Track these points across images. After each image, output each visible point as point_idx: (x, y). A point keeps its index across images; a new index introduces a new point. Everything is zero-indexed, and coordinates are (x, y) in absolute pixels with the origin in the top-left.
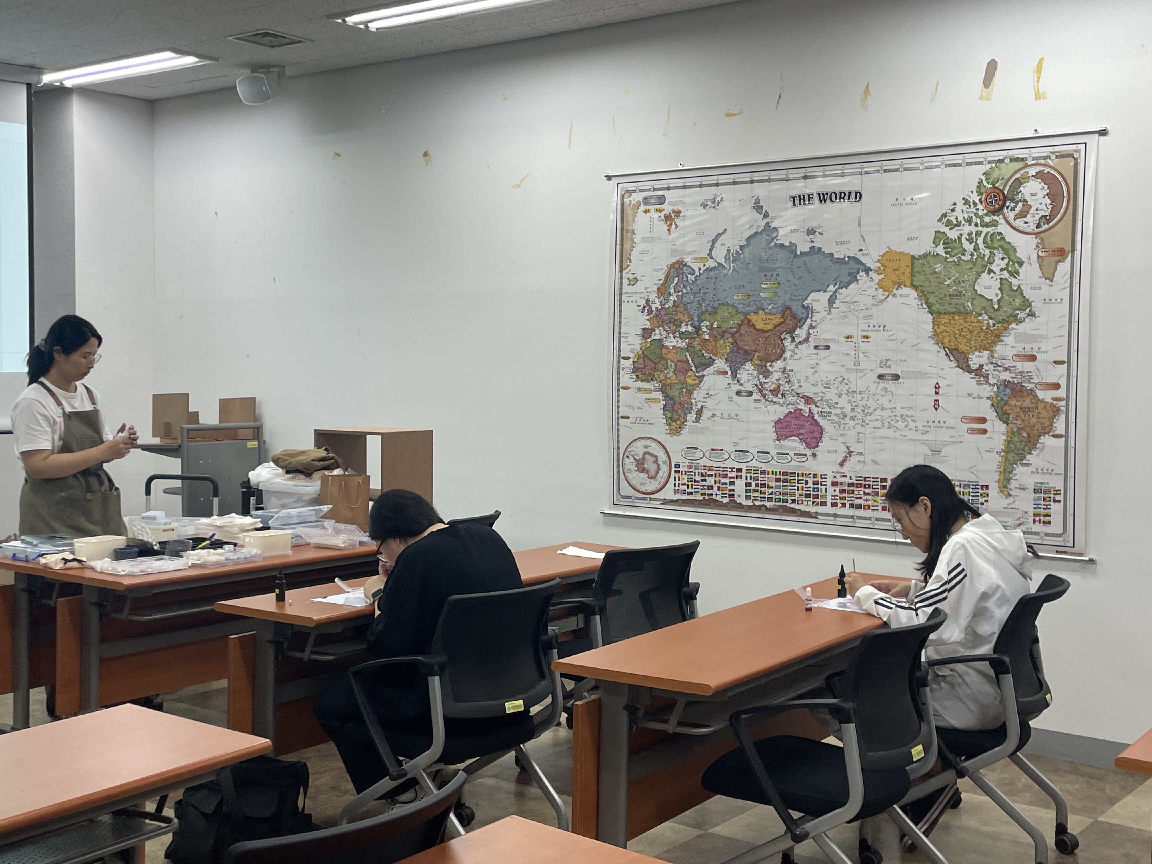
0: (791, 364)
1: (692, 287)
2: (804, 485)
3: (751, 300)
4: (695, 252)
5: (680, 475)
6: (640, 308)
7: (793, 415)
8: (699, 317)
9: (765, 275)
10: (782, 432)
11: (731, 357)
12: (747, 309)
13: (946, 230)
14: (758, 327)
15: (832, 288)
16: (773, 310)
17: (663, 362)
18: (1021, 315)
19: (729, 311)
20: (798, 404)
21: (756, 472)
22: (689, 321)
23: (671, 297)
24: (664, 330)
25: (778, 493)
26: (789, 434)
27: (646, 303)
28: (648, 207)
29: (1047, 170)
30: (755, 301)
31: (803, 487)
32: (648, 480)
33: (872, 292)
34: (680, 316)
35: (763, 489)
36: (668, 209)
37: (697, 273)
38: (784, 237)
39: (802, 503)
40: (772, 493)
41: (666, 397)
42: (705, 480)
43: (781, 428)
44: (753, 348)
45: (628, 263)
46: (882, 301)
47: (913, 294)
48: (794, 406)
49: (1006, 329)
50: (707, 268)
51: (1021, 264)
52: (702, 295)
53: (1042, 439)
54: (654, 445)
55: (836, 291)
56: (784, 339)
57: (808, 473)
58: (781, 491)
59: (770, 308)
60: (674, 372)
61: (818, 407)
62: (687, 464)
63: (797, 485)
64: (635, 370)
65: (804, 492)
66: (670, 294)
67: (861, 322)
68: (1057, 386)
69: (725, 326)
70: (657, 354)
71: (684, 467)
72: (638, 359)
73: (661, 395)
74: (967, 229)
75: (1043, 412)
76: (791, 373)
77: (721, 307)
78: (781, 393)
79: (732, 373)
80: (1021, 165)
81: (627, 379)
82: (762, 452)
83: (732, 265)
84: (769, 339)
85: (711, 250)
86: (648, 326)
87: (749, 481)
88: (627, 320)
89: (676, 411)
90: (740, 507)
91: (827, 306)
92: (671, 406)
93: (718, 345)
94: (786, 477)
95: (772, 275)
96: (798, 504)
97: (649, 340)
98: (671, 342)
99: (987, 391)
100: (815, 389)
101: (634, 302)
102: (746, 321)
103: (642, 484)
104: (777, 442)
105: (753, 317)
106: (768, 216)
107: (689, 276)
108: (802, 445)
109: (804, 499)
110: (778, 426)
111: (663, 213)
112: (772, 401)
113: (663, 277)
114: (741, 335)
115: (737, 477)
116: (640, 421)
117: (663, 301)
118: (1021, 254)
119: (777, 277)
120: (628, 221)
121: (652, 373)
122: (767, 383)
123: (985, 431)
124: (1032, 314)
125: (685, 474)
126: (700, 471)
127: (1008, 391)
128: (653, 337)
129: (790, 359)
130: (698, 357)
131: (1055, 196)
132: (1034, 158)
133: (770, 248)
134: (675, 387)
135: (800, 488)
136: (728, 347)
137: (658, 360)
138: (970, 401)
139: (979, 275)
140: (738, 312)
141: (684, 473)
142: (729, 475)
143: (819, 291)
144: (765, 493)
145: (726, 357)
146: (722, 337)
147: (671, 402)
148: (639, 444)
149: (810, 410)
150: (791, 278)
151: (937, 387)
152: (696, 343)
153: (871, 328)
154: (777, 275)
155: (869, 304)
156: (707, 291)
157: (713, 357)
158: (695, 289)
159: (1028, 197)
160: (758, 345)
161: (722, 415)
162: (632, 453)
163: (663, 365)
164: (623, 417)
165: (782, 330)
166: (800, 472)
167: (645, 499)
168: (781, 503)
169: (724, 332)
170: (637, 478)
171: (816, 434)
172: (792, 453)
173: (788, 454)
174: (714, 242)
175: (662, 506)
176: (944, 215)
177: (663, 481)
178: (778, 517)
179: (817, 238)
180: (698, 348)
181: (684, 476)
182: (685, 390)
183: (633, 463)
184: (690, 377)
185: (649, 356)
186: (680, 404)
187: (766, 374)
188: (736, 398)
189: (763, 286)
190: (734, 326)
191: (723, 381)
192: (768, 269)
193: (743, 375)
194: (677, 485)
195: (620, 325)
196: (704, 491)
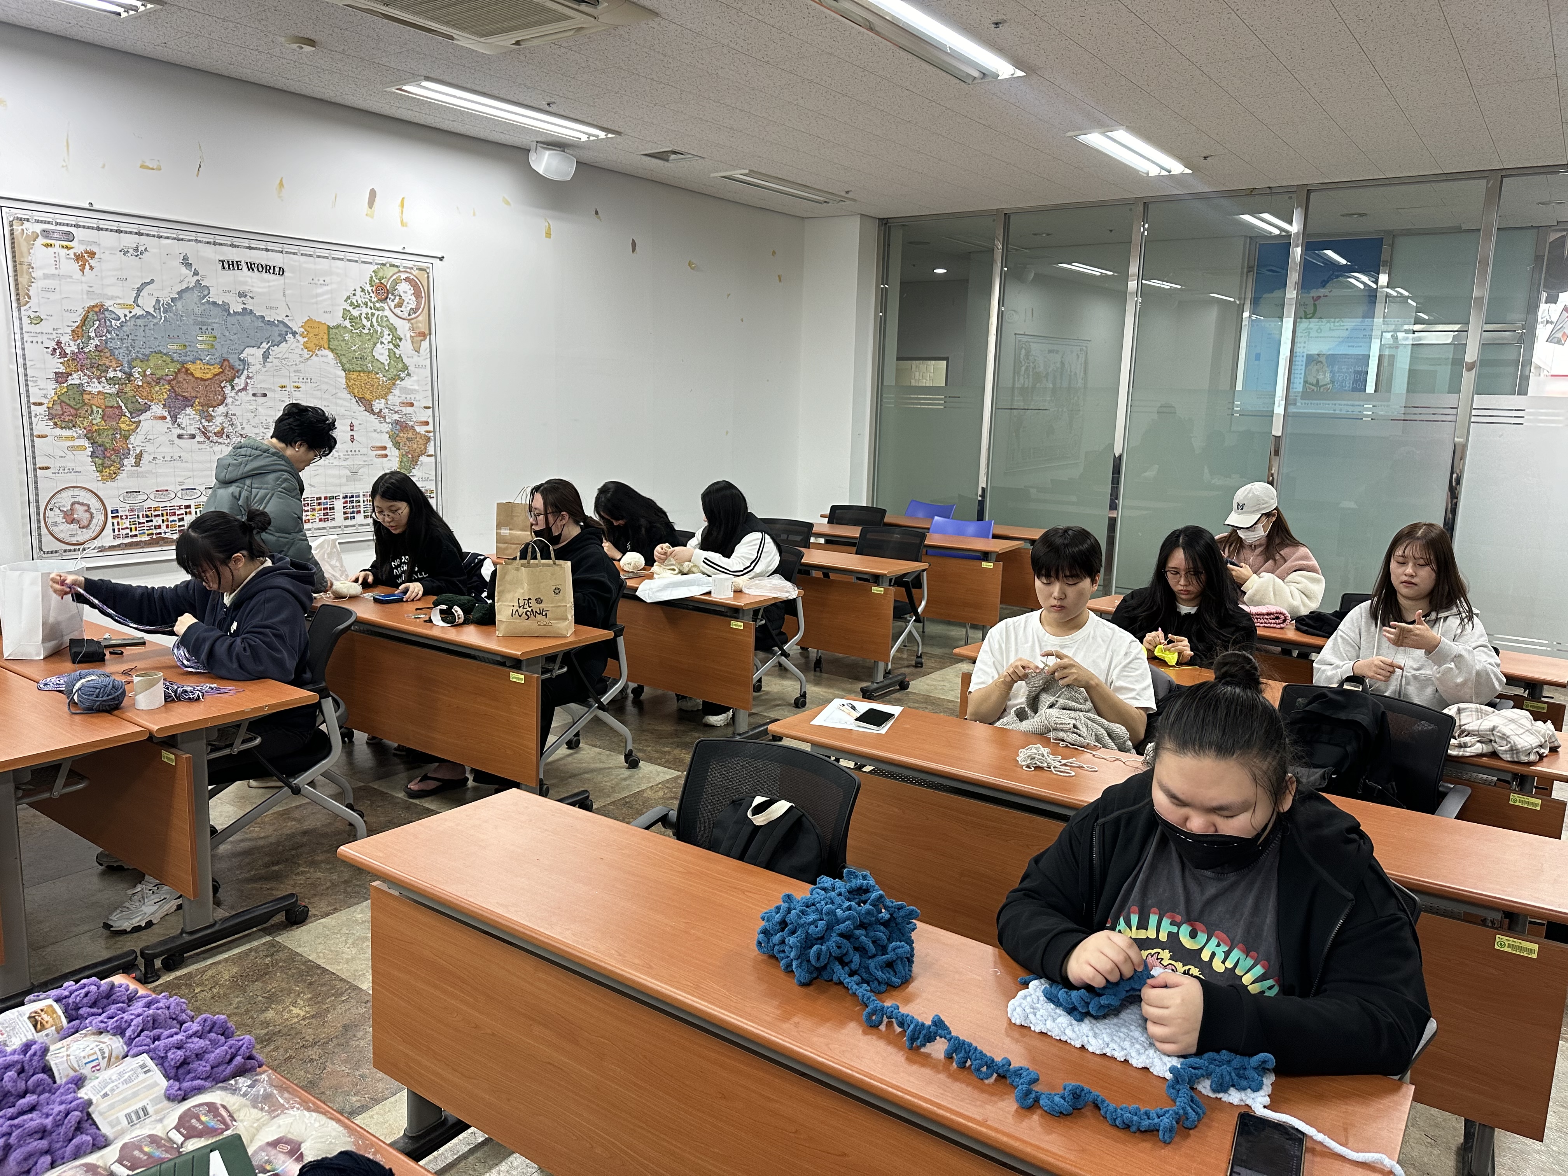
0: (233, 409)
1: (118, 333)
3: (187, 350)
4: (118, 297)
5: (119, 520)
6: (49, 350)
8: (129, 363)
9: (200, 329)
11: (170, 402)
12: (183, 358)
13: (350, 308)
14: (197, 376)
15: (264, 344)
16: (211, 361)
17: (86, 408)
18: (403, 375)
19: (164, 359)
22: (117, 367)
23: (92, 341)
24: (85, 375)
27: (57, 345)
28: (49, 242)
29: (412, 277)
30: (192, 351)
32: (79, 531)
33: (299, 351)
34: (107, 362)
36: (78, 247)
37: (123, 319)
38: (216, 296)
41: (93, 443)
42: (151, 521)
44: (193, 394)
45: (26, 299)
46: (307, 359)
47: (331, 355)
49: (394, 384)
50: (134, 316)
51: (400, 339)
52: (130, 341)
53: (421, 458)
54: (83, 493)
55: (269, 348)
56: (224, 387)
59: (208, 359)
60: (103, 418)
62: (127, 508)
64: (51, 417)
66: (90, 338)
67: (292, 374)
68: (427, 423)
69: (159, 373)
70: (77, 400)
71: (124, 511)
72: (53, 405)
73: (87, 442)
74: (365, 310)
75: (420, 440)
76: (233, 417)
77: (154, 354)
78: (225, 434)
79: (171, 418)
80: (396, 270)
81: (42, 426)
83: (163, 315)
84: (209, 387)
85: (137, 296)
86: (62, 369)
88: (32, 363)
89: (109, 457)
91: (261, 360)
92: (100, 452)
93: (153, 391)
95: (207, 329)
97: (65, 385)
98: (96, 387)
99: (386, 427)
101: (40, 343)
102: (184, 370)
105: (190, 366)
106: (198, 274)
107: (113, 322)
111: (71, 252)
112: (216, 442)
113: (79, 320)
114: (178, 382)
116: (63, 470)
117: (81, 345)
118: (400, 333)
119: (213, 332)
120: (21, 253)
121: (74, 419)
122: (210, 426)
123: (386, 456)
124: (409, 375)
125: (127, 518)
126: (144, 513)
127: (398, 427)
128: (70, 382)
129: (232, 405)
130: (132, 402)
131: (417, 295)
132: (404, 267)
133: (203, 304)
134: (106, 433)
136: (164, 394)
137: (79, 406)
138: (375, 435)
139: (375, 345)
140: (173, 361)
141: (124, 517)
142: (178, 512)
143: (254, 347)
145: (163, 402)
146: (158, 383)
147: (101, 448)
148: (64, 494)
150: (227, 334)
151: (352, 426)
152: (128, 388)
153: (301, 380)
154: (213, 330)
155: (298, 360)
156: (135, 338)
157: (149, 403)
158: (122, 335)
159: (402, 294)
160: (198, 392)
161: (163, 457)
162: (57, 505)
163: (87, 411)
164: (40, 468)
165: (221, 379)
167: (78, 550)
169: (158, 379)
170: (64, 530)
174: (139, 290)
175: (101, 554)
176: (349, 298)
177: (98, 529)
179: (248, 300)
180: (131, 394)
181: (124, 521)
182: (118, 436)
183: (59, 515)
184: (124, 422)
185: (68, 402)
186: (113, 449)
187: (208, 418)
188: (177, 441)
189: (199, 338)
190: (170, 373)
191: (162, 426)
192: (203, 323)
193: (182, 419)
194: (116, 530)
195: (25, 368)
196: (150, 532)
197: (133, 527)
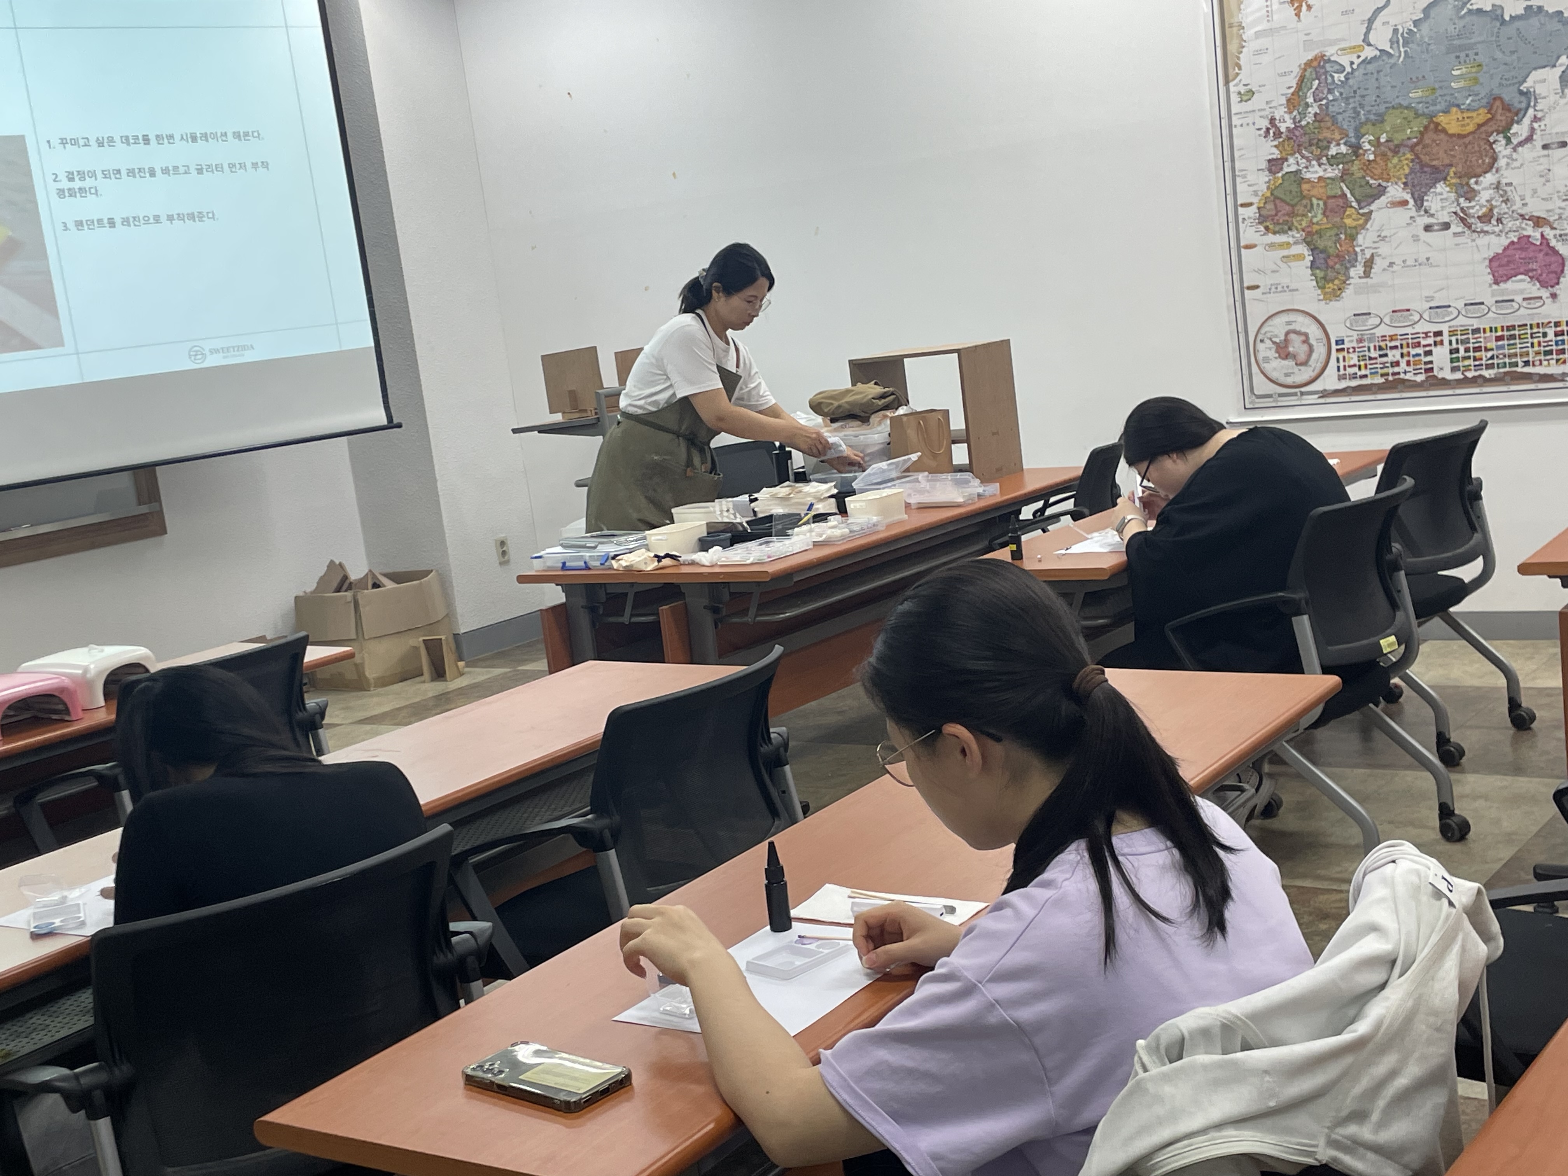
0: (1508, 176)
1: (1342, 90)
2: (1541, 339)
3: (1437, 94)
4: (1341, 40)
5: (1345, 354)
6: (1262, 132)
7: (1516, 246)
8: (1357, 130)
9: (1458, 57)
10: (1502, 271)
11: (1413, 179)
12: (1431, 108)
14: (1450, 132)
15: (1564, 60)
16: (1473, 104)
17: (1304, 202)
19: (1403, 115)
20: (1524, 229)
21: (1465, 332)
22: (1341, 139)
23: (1310, 109)
24: (1303, 157)
25: (1501, 356)
26: (1512, 272)
27: (1271, 123)
30: (1445, 95)
31: (1539, 343)
32: (1296, 369)
34: (1327, 134)
35: (1477, 354)
37: (1348, 69)
39: (1541, 364)
40: (1492, 358)
41: (1314, 250)
42: (1386, 355)
43: (1500, 266)
44: (1447, 161)
45: (1237, 70)
48: (1516, 234)
50: (1364, 61)
52: (1358, 98)
54: (1300, 318)
56: (1494, 142)
57: (1546, 321)
58: (1506, 351)
59: (1468, 102)
60: (1324, 214)
61: (1555, 229)
62: (1355, 337)
63: (1530, 340)
64: (1262, 219)
65: (1542, 348)
66: (1307, 105)
69: (1398, 138)
70: (1294, 193)
71: (1352, 341)
72: (1265, 203)
73: (1305, 249)
76: (1508, 189)
77: (1391, 111)
78: (1495, 218)
79: (1415, 201)
81: (1250, 233)
82: (1472, 304)
83: (1402, 50)
84: (1470, 147)
85: (1367, 33)
86: (1276, 154)
87: (1454, 346)
88: (1241, 152)
89: (1332, 268)
90: (1444, 383)
91: (1558, 86)
92: (1322, 261)
93: (1390, 165)
94: (1512, 332)
95: (1467, 56)
96: (1534, 365)
97: (1280, 175)
98: (1316, 172)
100: (1549, 205)
101: (1251, 124)
102: (1432, 126)
103: (1287, 375)
104: (1495, 287)
105: (1442, 119)
107: (1336, 75)
108: (1534, 285)
109: (1542, 358)
110: (1495, 264)
112: (1482, 231)
113: (1294, 83)
114: (1424, 147)
115: (1435, 343)
116: (1276, 288)
117: (1298, 117)
119: (1476, 57)
120: (1230, 12)
121: (1290, 219)
122: (1473, 207)
125: (1354, 351)
126: (1377, 344)
128: (1286, 169)
129: (1506, 169)
130: (1361, 186)
133: (1462, 17)
134: (1328, 235)
135: (1536, 345)
136: (1406, 167)
137: (1296, 200)
140: (1417, 115)
141: (1351, 350)
142: (1423, 342)
143: (1545, 67)
144: (1481, 359)
145: (1404, 180)
146: (1396, 153)
147: (1322, 256)
148: (1278, 321)
149: (1542, 235)
150: (1499, 55)
152: (1355, 167)
154: (1476, 54)
156: (1365, 93)
157: (1384, 184)
158: (1346, 91)
160: (1454, 156)
161: (1404, 261)
162: (1269, 335)
163: (1305, 206)
164: (1249, 288)
165: (1490, 130)
166: (1534, 322)
167: (1295, 394)
168: (1507, 369)
169: (1398, 146)
170: (1279, 367)
171: (1554, 267)
172: (1519, 299)
173: (1512, 301)
174: (1371, 21)
175: (1322, 401)
177: (1319, 366)
178: (1505, 388)
180: (1359, 175)
181: (1351, 355)
182: (1343, 236)
183: (1270, 349)
184: (1349, 216)
185: (1282, 196)
186: (1338, 256)
187: (1469, 196)
188: (1425, 236)
189: (1454, 73)
190: (1413, 135)
191: (1402, 215)
192: (1461, 48)
193: (1432, 202)
194: (1342, 368)
195: (1233, 160)
197: (1362, 363)
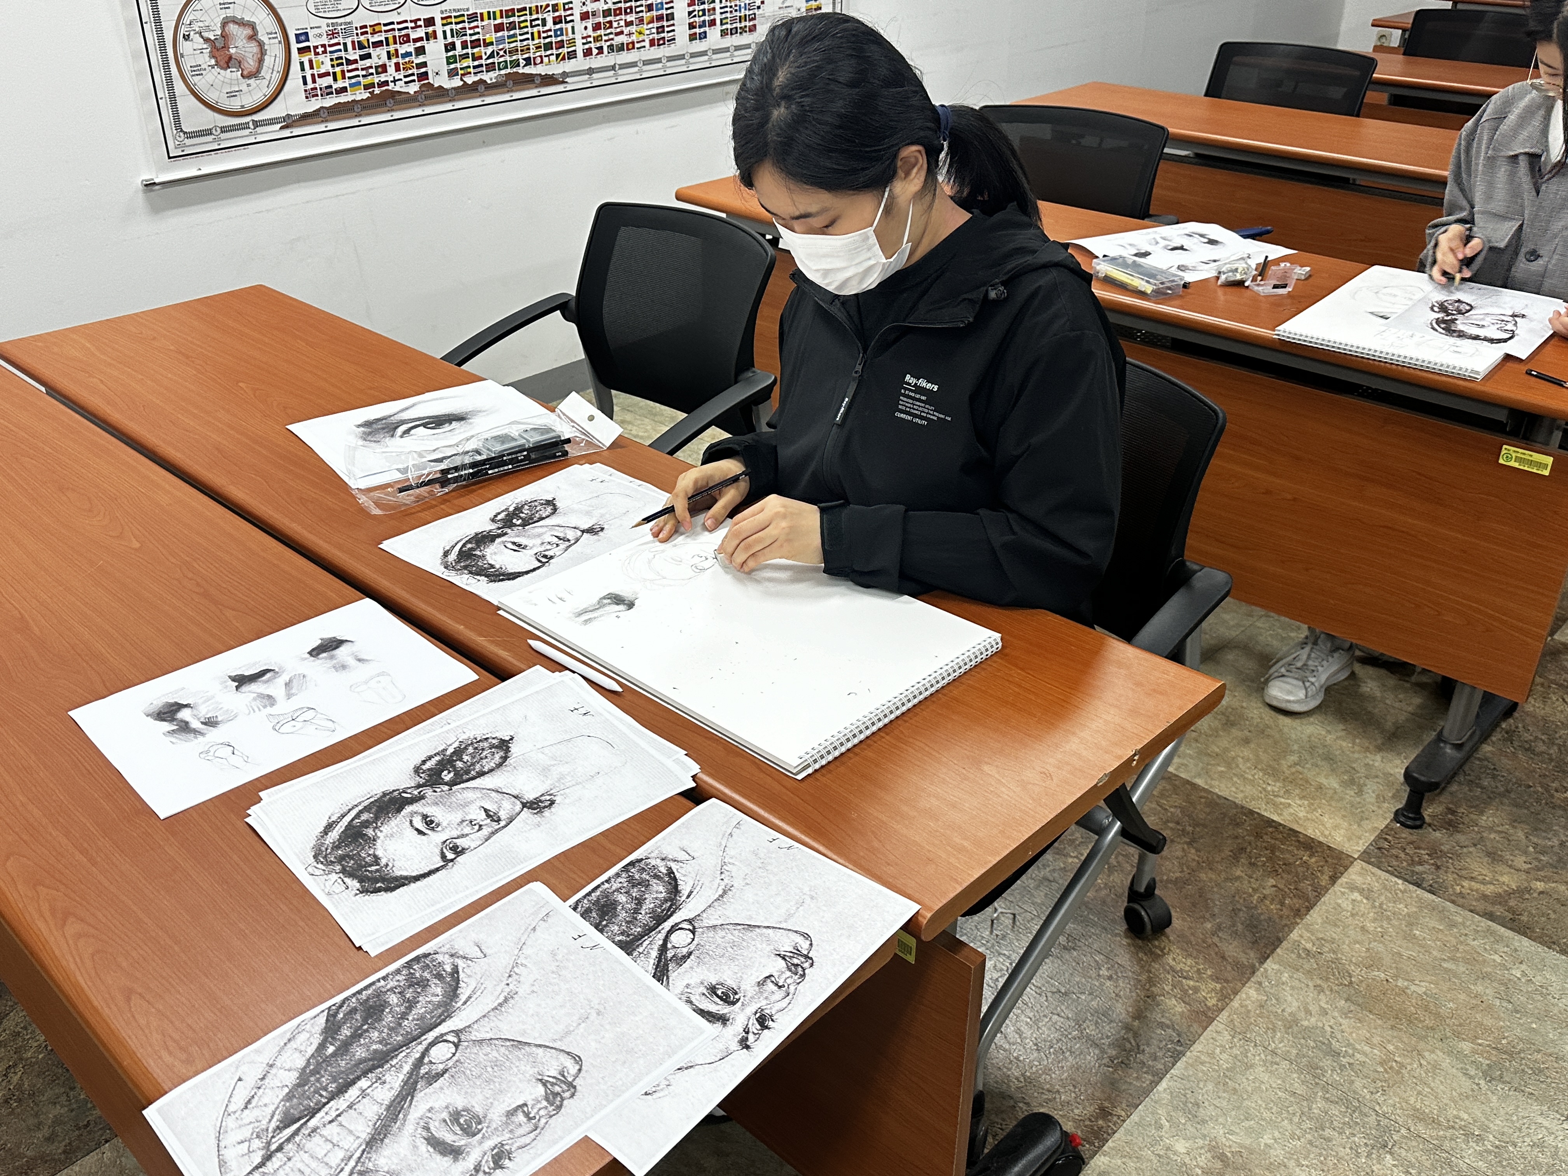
2: (541, 28)
5: (312, 56)
21: (460, 19)
25: (501, 53)
31: (539, 33)
32: (243, 85)
39: (542, 62)
40: (492, 56)
42: (368, 56)
57: (544, 4)
58: (507, 46)
62: (325, 28)
63: (530, 30)
65: (542, 40)
71: (320, 35)
87: (450, 40)
90: (440, 94)
94: (511, 19)
96: (535, 63)
103: (231, 95)
109: (543, 53)
115: (427, 36)
125: (325, 52)
126: (356, 39)
135: (536, 35)
141: (320, 50)
142: (413, 36)
144: (480, 58)
162: (195, 26)
166: (533, 5)
167: (245, 126)
168: (509, 71)
170: (216, 83)
175: (286, 133)
177: (276, 77)
178: (507, 97)
181: (321, 58)
183: (201, 51)
194: (309, 79)
196: (369, 80)
